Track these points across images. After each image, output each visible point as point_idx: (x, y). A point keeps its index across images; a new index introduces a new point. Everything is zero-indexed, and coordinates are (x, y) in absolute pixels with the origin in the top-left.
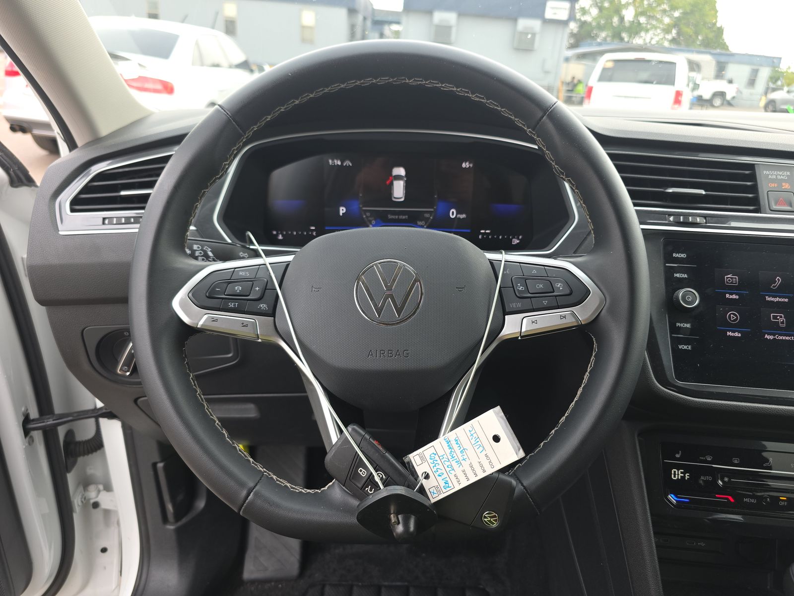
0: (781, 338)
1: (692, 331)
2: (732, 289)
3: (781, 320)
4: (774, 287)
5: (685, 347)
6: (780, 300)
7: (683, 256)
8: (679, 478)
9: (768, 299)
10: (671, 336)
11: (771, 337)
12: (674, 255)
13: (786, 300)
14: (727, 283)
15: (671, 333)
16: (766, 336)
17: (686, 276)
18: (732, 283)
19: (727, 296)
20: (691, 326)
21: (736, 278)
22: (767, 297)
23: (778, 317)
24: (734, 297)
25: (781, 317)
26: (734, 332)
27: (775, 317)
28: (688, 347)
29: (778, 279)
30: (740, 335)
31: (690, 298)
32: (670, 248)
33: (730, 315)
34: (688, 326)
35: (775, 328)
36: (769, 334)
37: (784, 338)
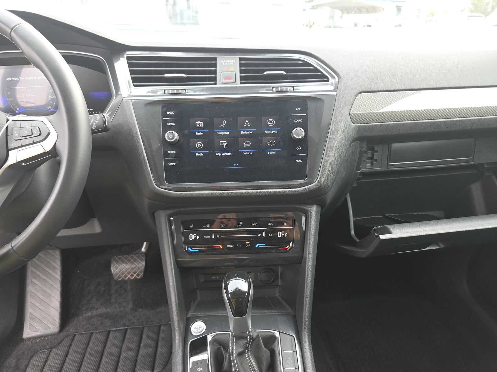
0: (224, 154)
1: (176, 155)
2: (199, 129)
3: (225, 144)
4: (222, 126)
5: (172, 164)
6: (225, 133)
7: (173, 113)
8: (194, 239)
9: (219, 133)
10: (164, 159)
11: (219, 154)
12: (168, 113)
13: (228, 133)
14: (197, 126)
15: (165, 157)
16: (217, 154)
17: (174, 124)
18: (199, 126)
19: (197, 133)
20: (176, 152)
21: (202, 123)
22: (218, 132)
23: (224, 143)
24: (201, 134)
25: (225, 143)
26: (199, 153)
27: (222, 143)
28: (174, 164)
29: (225, 122)
30: (203, 155)
31: (171, 136)
32: (165, 109)
33: (198, 144)
34: (174, 152)
35: (222, 149)
36: (218, 153)
37: (226, 154)
